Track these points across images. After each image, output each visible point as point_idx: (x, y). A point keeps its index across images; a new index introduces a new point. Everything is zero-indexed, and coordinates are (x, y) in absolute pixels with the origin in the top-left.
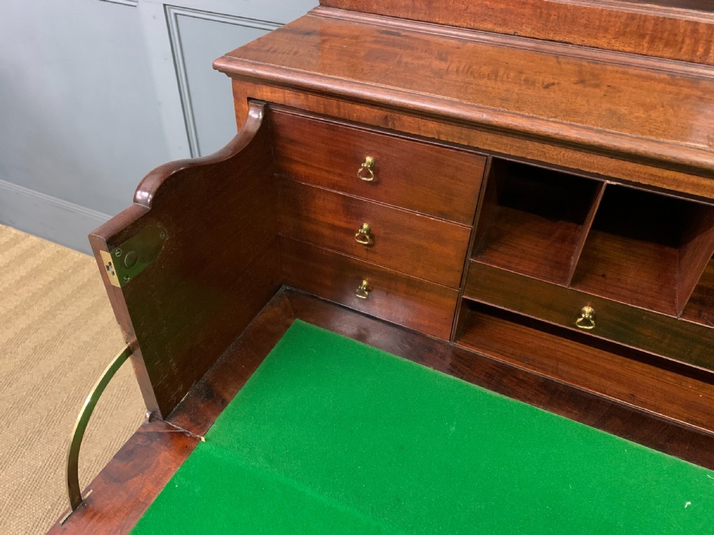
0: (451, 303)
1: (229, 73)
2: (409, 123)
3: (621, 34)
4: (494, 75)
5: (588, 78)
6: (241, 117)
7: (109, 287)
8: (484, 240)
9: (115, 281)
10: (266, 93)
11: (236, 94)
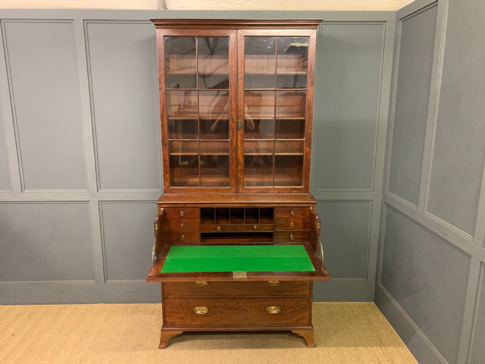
0: (199, 234)
1: (158, 204)
2: (188, 206)
3: (213, 191)
4: (197, 198)
5: (210, 197)
6: (159, 211)
7: (155, 230)
8: (202, 223)
9: (157, 229)
10: (164, 206)
11: (159, 207)
